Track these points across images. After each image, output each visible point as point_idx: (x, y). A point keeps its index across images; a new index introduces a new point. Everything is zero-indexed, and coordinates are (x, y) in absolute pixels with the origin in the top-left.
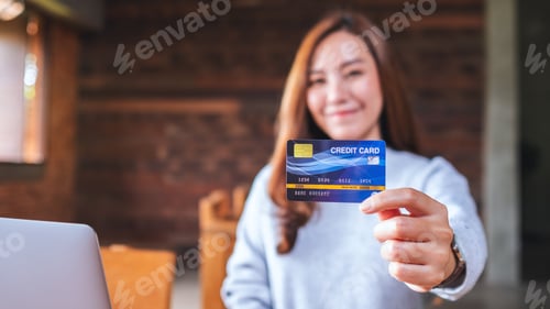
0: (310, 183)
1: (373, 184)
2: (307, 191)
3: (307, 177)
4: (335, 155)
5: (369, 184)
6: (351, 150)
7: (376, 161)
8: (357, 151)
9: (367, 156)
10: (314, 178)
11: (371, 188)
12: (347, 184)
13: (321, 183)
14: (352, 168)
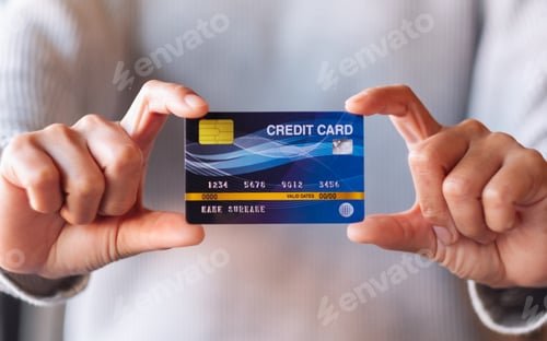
0: (230, 190)
1: (342, 189)
2: (225, 204)
3: (223, 179)
4: (275, 138)
5: (335, 189)
6: (302, 129)
7: (346, 148)
8: (314, 130)
9: (331, 138)
10: (236, 181)
11: (340, 196)
12: (298, 190)
13: (250, 190)
14: (305, 162)
